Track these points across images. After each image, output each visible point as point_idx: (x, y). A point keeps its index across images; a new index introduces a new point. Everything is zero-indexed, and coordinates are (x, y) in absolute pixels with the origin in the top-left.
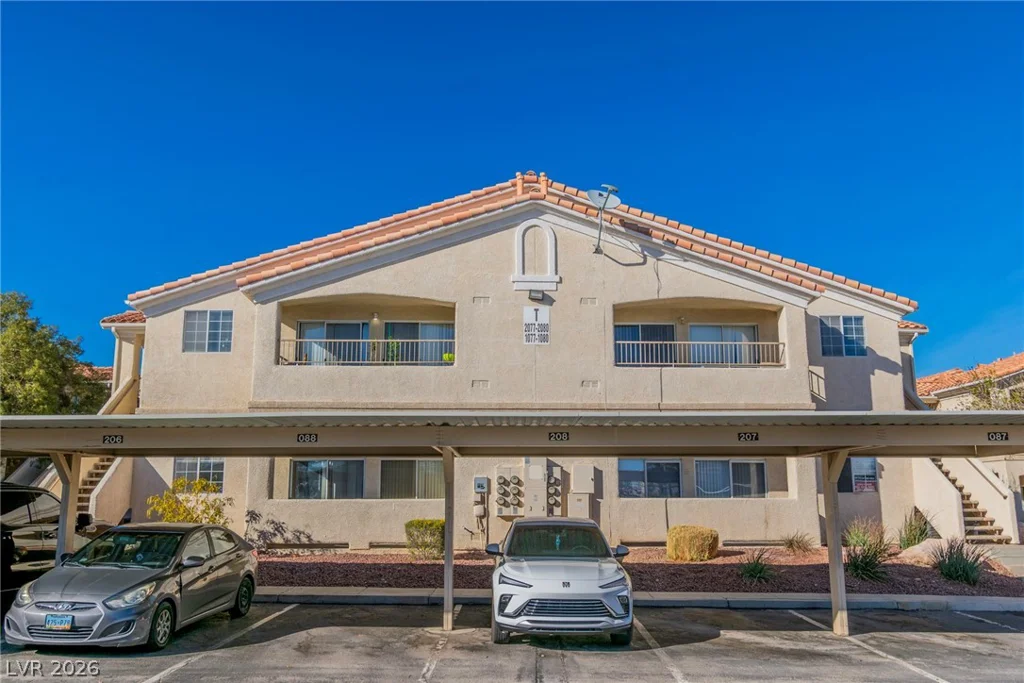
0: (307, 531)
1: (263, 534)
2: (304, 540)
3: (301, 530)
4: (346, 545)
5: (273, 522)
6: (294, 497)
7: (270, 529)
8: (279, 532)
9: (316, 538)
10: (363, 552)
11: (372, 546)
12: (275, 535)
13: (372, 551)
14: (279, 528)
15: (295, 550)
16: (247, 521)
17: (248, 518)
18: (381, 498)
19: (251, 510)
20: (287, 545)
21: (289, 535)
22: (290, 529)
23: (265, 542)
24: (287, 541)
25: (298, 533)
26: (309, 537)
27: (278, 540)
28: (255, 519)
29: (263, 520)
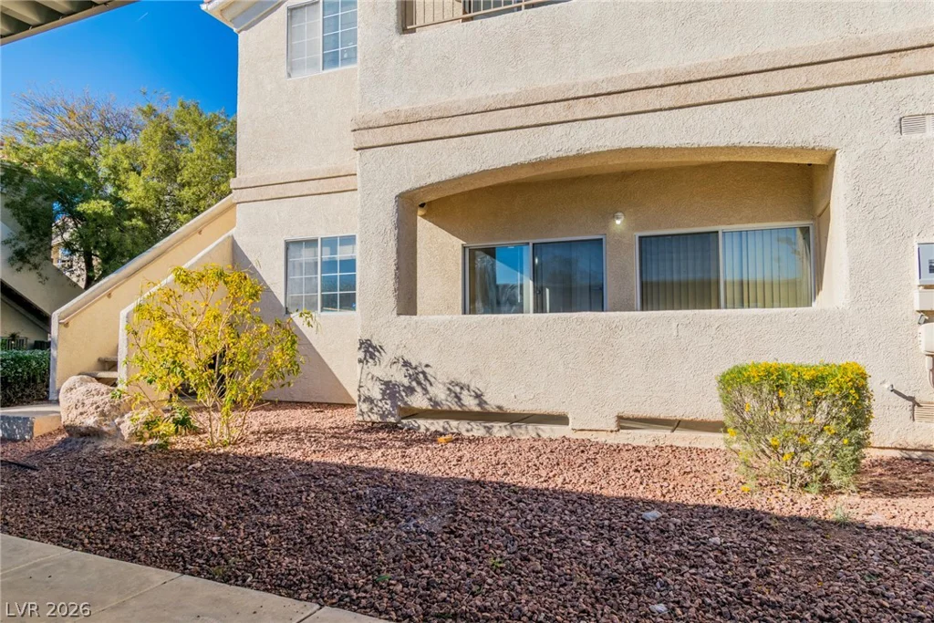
0: (476, 384)
1: (390, 389)
2: (471, 403)
3: (464, 381)
4: (561, 419)
5: (406, 364)
6: (473, 311)
7: (399, 376)
8: (419, 383)
9: (494, 401)
10: (601, 438)
11: (624, 422)
12: (411, 390)
13: (625, 437)
14: (419, 377)
15: (454, 423)
16: (360, 361)
17: (361, 355)
18: (642, 309)
19: (364, 338)
20: (435, 413)
21: (439, 392)
22: (442, 378)
23: (394, 405)
24: (436, 404)
25: (456, 389)
26: (478, 396)
27: (419, 401)
28: (372, 356)
29: (386, 358)
